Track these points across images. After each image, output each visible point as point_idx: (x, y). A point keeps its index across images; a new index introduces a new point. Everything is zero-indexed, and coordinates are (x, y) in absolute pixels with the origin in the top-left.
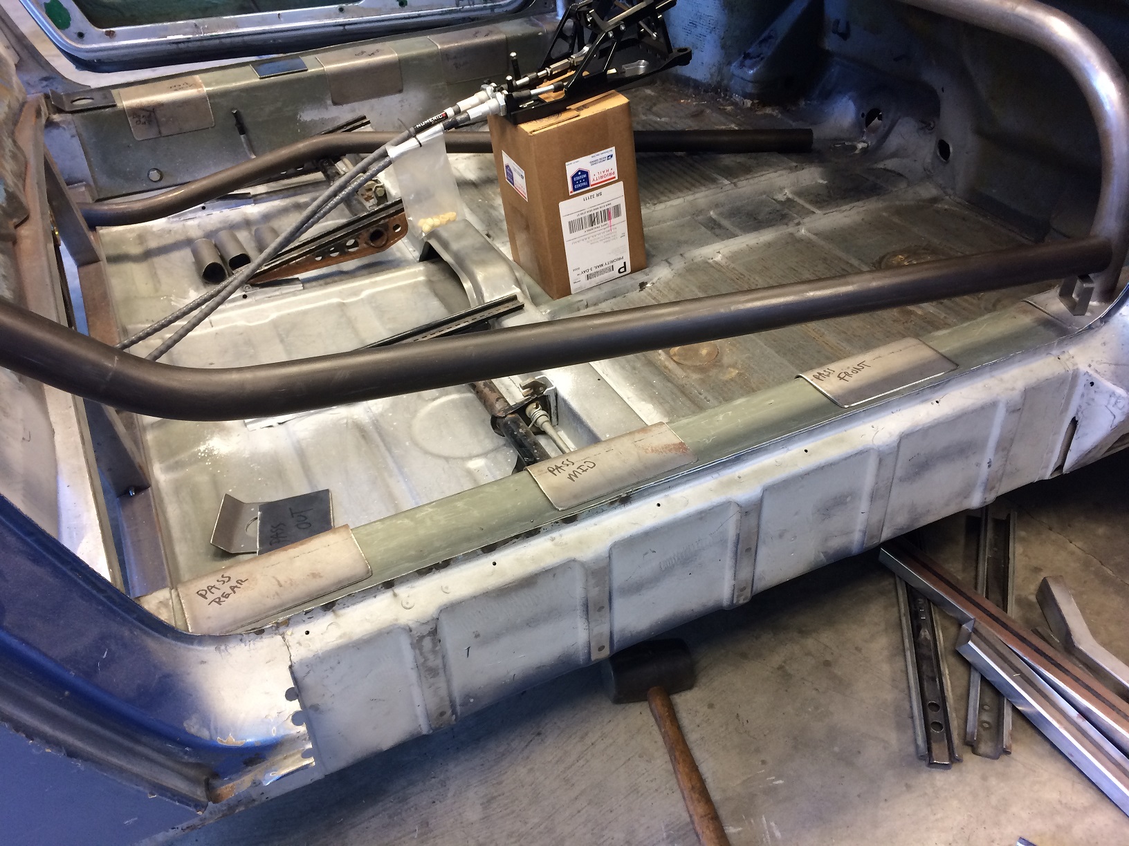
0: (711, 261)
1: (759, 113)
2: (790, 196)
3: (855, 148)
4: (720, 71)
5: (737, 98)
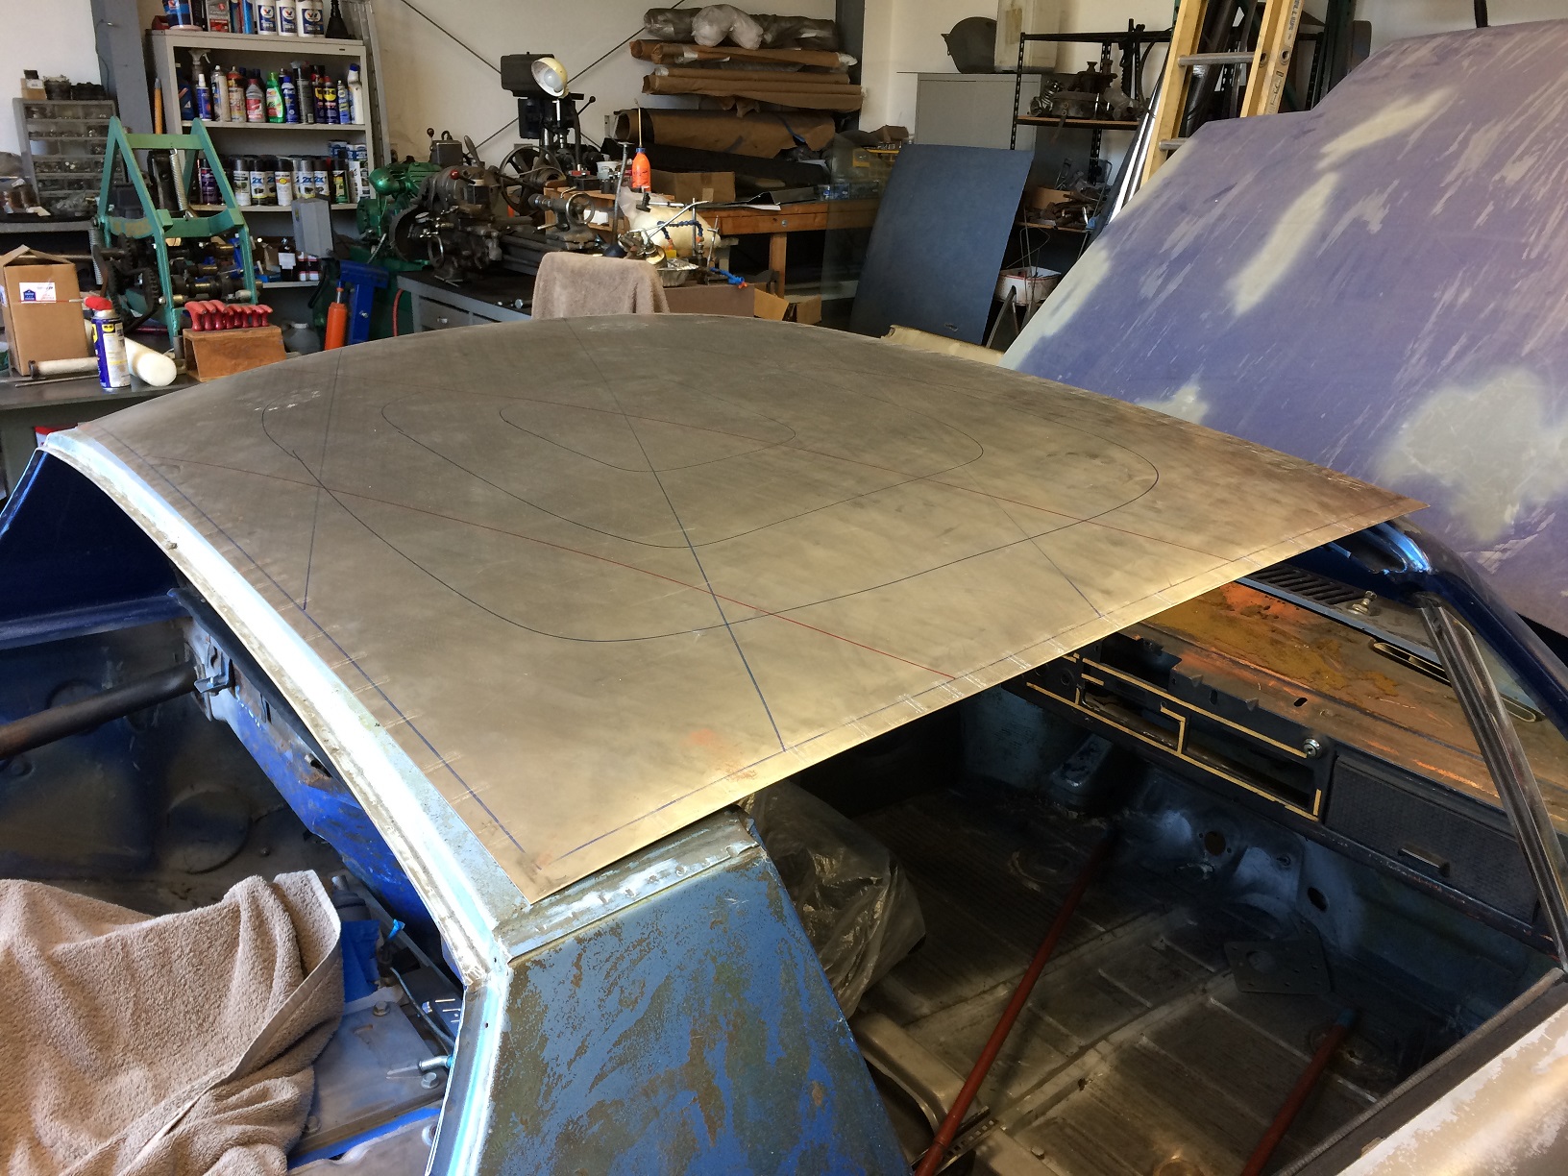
0: (1137, 1046)
1: (1086, 825)
2: (1169, 944)
3: (1202, 872)
4: (1036, 777)
5: (1058, 807)
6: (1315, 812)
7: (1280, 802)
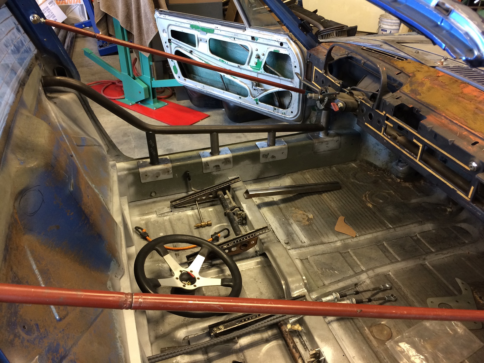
1: (402, 185)
2: (419, 237)
3: (446, 210)
4: (387, 164)
5: (393, 176)
6: (469, 197)
7: (455, 189)
